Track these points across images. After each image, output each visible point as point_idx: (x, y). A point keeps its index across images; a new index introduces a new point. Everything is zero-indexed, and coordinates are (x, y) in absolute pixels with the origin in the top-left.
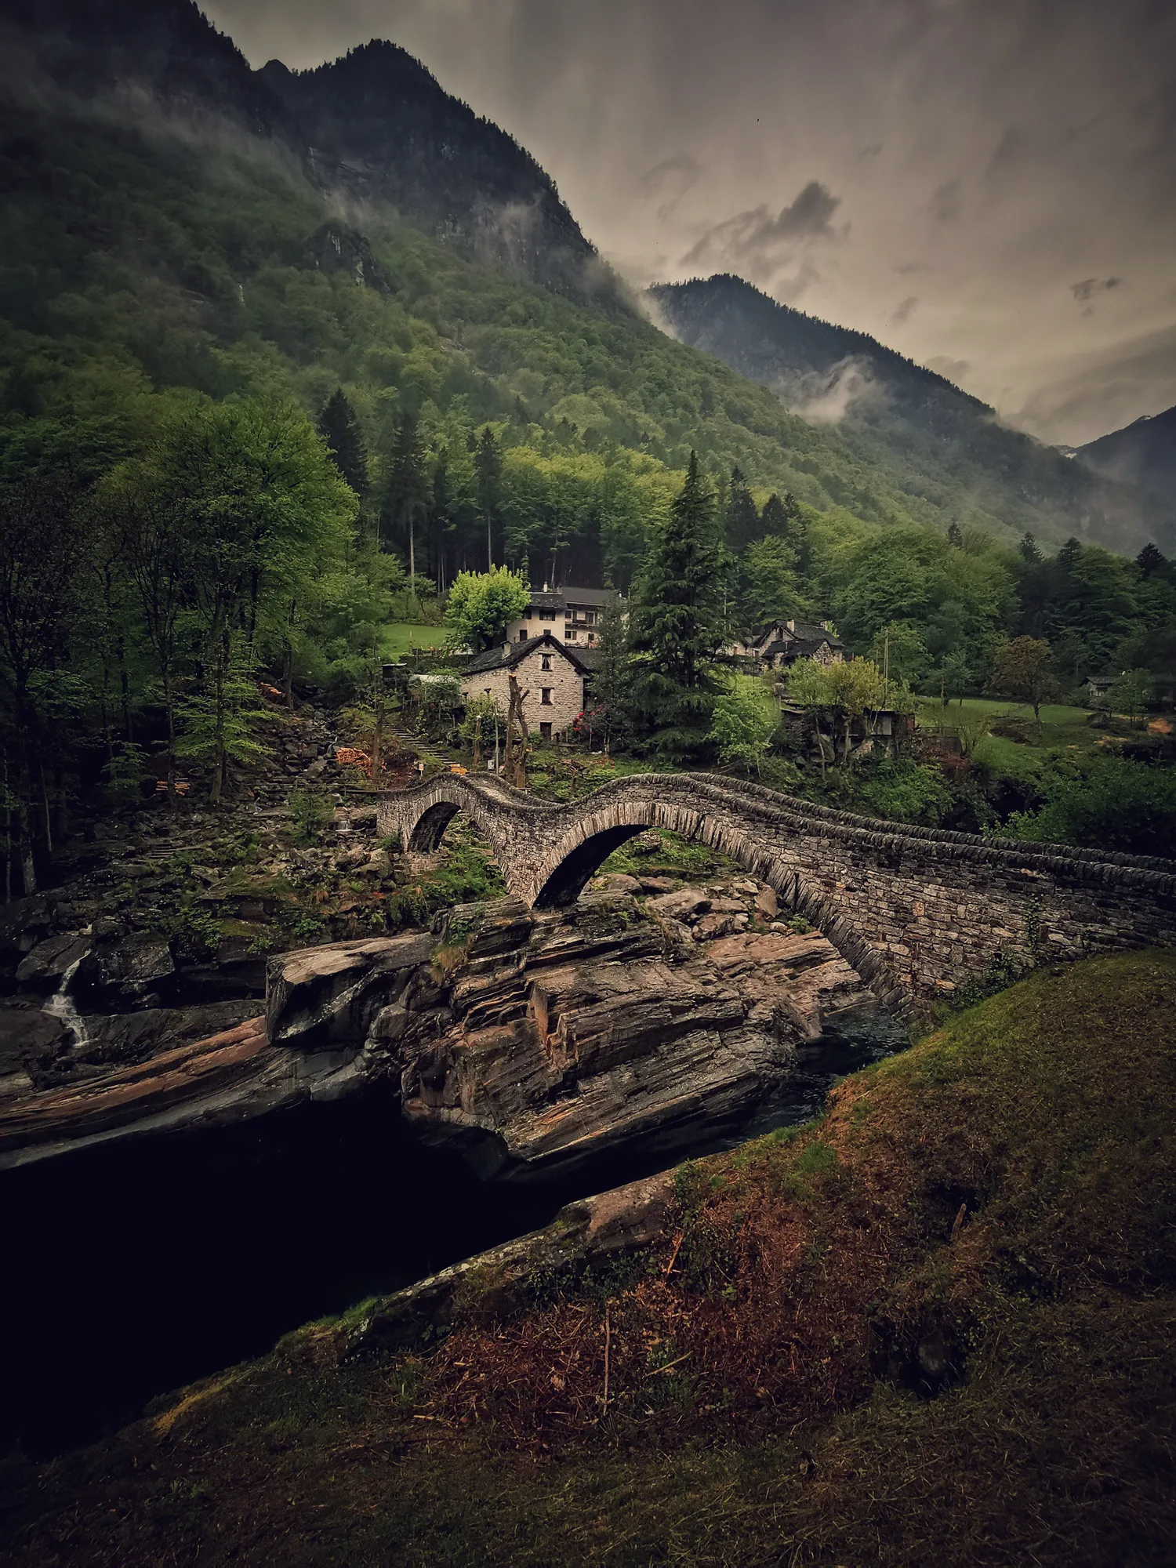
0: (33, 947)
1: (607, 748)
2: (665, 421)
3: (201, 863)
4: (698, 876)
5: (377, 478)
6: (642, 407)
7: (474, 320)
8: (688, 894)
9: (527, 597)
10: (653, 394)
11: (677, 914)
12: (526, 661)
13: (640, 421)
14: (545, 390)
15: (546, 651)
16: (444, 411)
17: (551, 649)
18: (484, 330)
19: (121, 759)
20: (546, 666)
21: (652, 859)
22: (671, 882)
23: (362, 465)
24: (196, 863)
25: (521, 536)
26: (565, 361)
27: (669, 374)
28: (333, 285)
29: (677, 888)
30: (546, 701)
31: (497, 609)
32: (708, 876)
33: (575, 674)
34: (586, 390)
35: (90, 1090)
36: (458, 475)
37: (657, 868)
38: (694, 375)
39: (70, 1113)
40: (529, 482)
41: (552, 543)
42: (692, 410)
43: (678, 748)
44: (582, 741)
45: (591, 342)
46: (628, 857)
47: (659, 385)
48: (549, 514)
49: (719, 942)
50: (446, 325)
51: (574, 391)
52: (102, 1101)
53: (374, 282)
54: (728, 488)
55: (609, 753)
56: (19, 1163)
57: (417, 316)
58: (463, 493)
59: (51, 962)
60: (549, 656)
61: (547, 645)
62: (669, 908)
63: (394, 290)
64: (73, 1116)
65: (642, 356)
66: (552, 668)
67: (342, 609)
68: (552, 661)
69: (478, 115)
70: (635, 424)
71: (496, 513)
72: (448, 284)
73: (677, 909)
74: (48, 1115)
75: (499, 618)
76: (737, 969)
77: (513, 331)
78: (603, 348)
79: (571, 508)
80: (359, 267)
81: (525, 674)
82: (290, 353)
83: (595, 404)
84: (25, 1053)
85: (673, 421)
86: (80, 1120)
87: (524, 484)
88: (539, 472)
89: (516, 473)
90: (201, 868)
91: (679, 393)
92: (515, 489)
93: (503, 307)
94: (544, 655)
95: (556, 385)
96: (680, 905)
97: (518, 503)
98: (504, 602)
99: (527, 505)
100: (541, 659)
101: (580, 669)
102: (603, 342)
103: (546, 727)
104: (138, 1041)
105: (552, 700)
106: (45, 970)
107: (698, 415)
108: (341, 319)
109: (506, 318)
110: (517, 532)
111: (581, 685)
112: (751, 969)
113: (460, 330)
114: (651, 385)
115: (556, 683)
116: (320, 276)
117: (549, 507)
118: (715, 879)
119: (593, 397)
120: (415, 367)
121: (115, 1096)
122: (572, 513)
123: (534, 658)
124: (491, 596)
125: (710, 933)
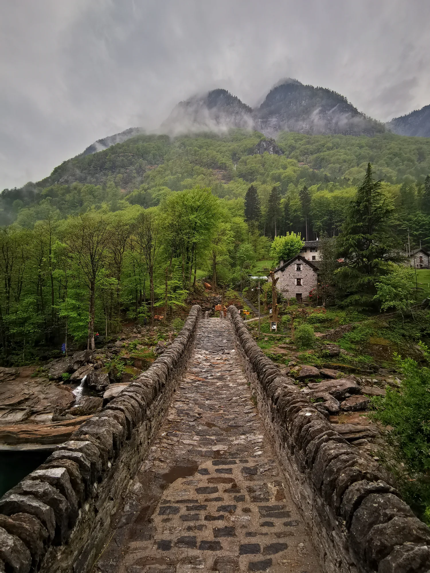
0: (79, 368)
1: (324, 304)
2: (397, 168)
3: (141, 344)
4: (363, 372)
5: (265, 211)
6: (386, 165)
7: (312, 154)
8: (343, 381)
9: (303, 244)
10: (391, 159)
11: (334, 392)
12: (289, 267)
13: (384, 171)
14: (340, 170)
15: (298, 262)
16: (296, 186)
17: (301, 261)
18: (315, 156)
19: (142, 307)
20: (299, 269)
21: (334, 360)
22: (338, 373)
23: (259, 208)
24: (139, 344)
25: (319, 223)
26: (348, 157)
27: (400, 149)
28: (262, 157)
29: (340, 377)
30: (299, 284)
31: (289, 249)
32: (371, 373)
33: (313, 272)
34: (358, 165)
35: (53, 426)
36: (294, 205)
37: (335, 365)
38: (414, 147)
39: (43, 434)
40: (322, 203)
41: (333, 224)
42: (412, 161)
43: (357, 303)
44: (313, 301)
45: (361, 147)
46: (318, 358)
47: (394, 155)
48: (331, 213)
49: (357, 414)
50: (301, 158)
51: (353, 167)
52: (53, 432)
53: (276, 152)
54: (423, 186)
55: (325, 307)
56: (22, 449)
57: (291, 158)
58: (295, 211)
59: (81, 374)
60: (300, 264)
61: (299, 260)
62: (330, 388)
63: (283, 152)
64: (43, 435)
65: (386, 146)
66: (301, 270)
67: (242, 257)
68: (301, 267)
69: (315, 87)
70: (381, 172)
71: (308, 216)
72: (302, 145)
73: (334, 389)
74: (37, 433)
75: (290, 253)
76: (361, 435)
77: (328, 152)
78: (367, 148)
79: (340, 209)
80: (271, 149)
81: (289, 273)
82: (247, 181)
83: (362, 169)
84: (57, 406)
85: (401, 167)
86: (45, 437)
87: (320, 204)
88: (326, 198)
89: (317, 200)
90: (140, 346)
91: (405, 156)
92: (316, 206)
93: (324, 146)
94: (297, 264)
95: (344, 167)
96: (336, 387)
97: (318, 211)
98: (292, 246)
99: (321, 211)
100: (296, 266)
101: (315, 270)
102: (367, 146)
103: (299, 295)
104: (90, 409)
105: (302, 283)
106: (78, 377)
107: (416, 162)
108: (263, 166)
109: (324, 149)
110: (317, 222)
111: (316, 276)
112: (373, 436)
113: (307, 158)
114: (390, 156)
115: (303, 276)
116: (258, 155)
117: (331, 210)
118: (376, 375)
119: (361, 167)
120: (286, 174)
121: (58, 431)
122: (341, 211)
123: (292, 266)
124: (286, 244)
125: (351, 407)
